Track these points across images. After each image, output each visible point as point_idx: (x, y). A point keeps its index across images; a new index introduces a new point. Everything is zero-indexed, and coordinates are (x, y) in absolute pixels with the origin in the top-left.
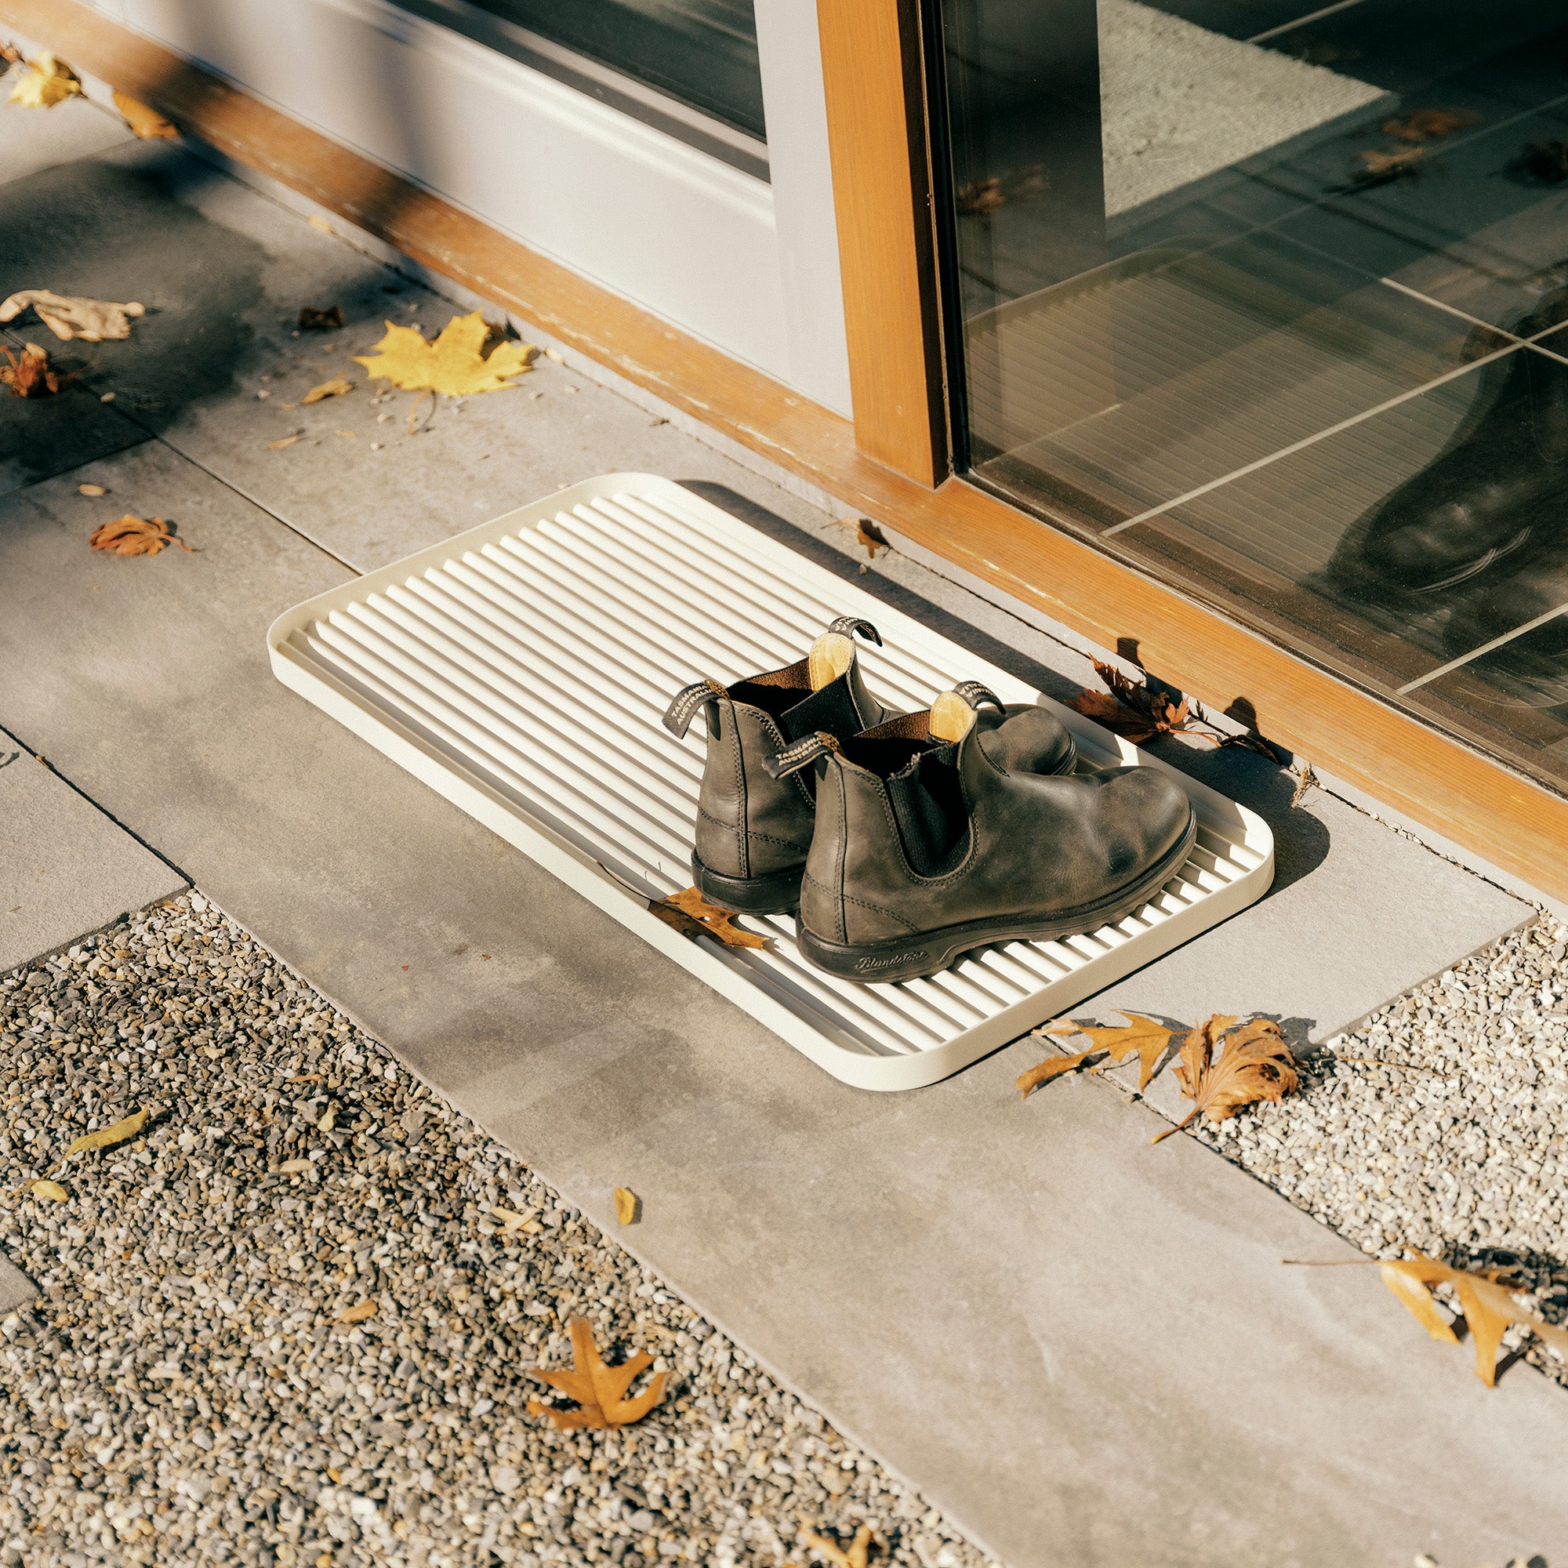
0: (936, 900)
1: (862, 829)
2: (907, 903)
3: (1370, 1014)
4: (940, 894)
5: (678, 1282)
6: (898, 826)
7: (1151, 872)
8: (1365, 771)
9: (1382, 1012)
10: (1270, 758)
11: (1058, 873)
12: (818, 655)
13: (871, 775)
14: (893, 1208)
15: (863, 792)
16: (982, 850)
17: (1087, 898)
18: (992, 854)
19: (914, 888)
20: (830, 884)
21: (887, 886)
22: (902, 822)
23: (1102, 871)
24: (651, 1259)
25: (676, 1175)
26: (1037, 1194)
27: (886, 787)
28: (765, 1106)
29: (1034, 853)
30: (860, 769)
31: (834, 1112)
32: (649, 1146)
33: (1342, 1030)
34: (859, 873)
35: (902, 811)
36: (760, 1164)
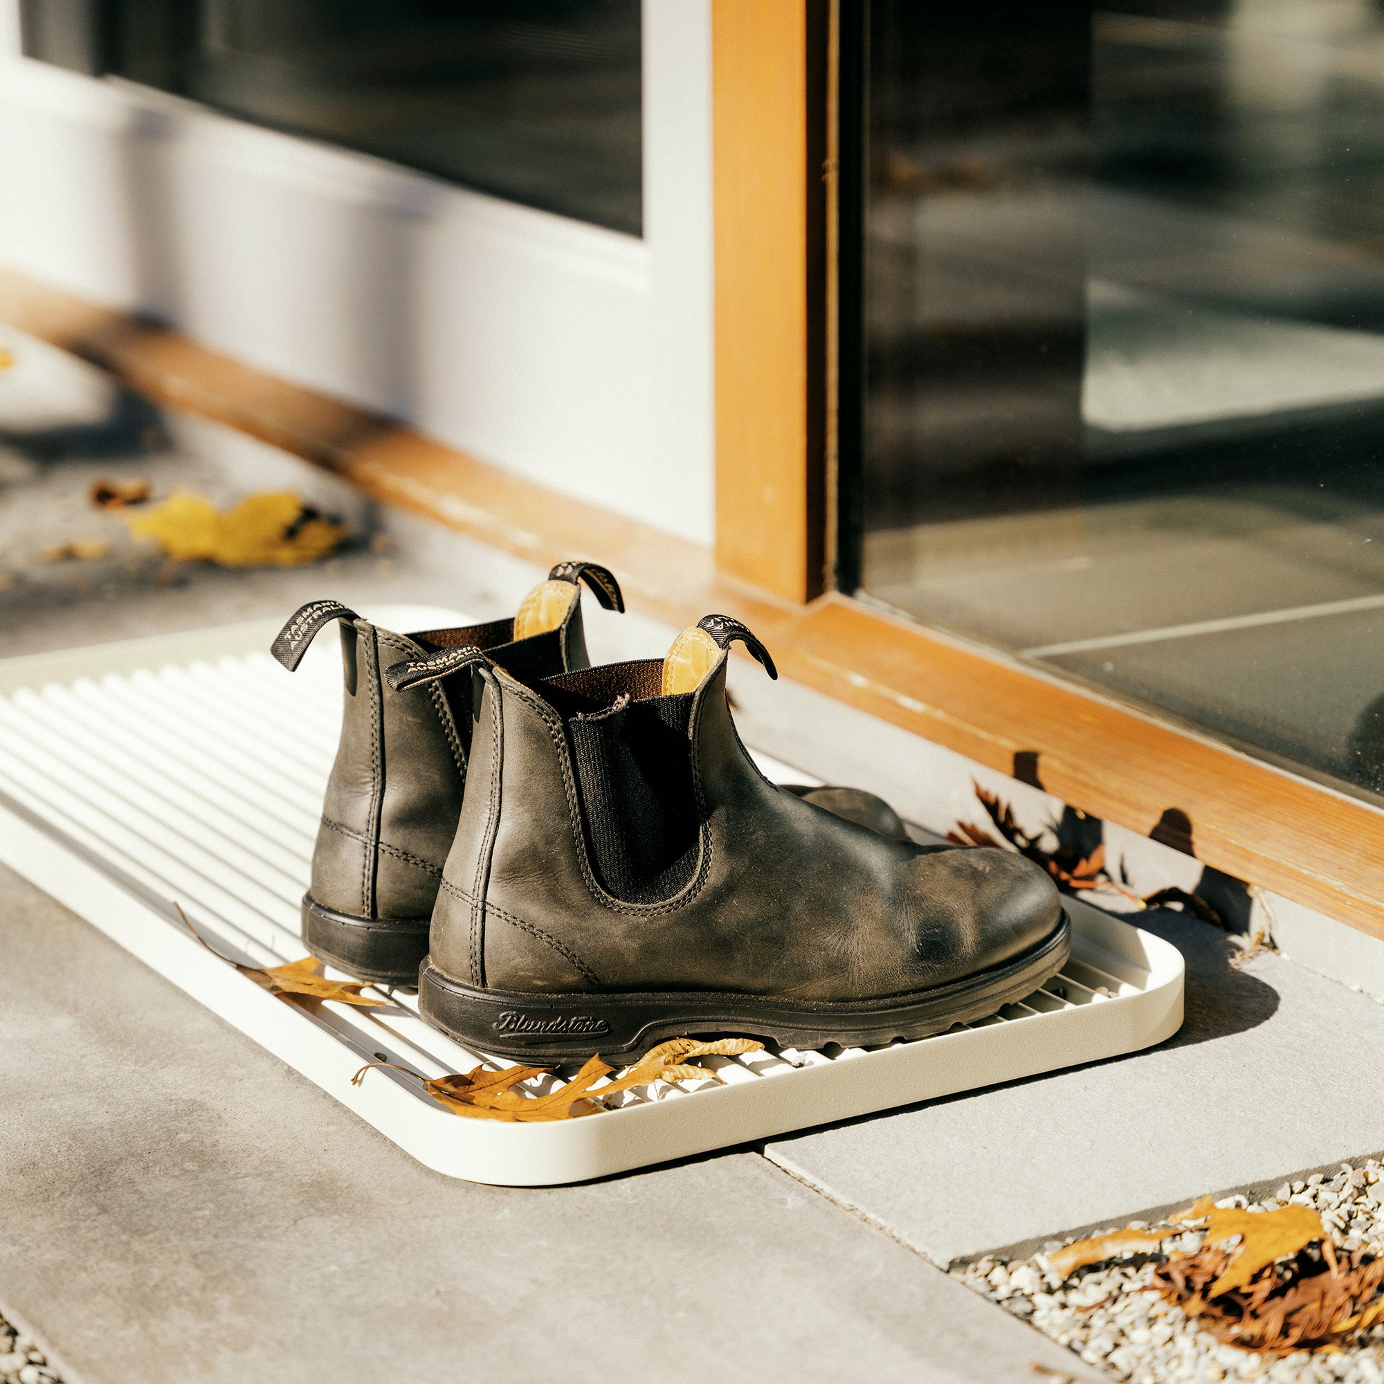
0: (628, 935)
1: (525, 795)
2: (581, 929)
3: (1289, 1179)
4: (637, 927)
5: (65, 1354)
6: (581, 802)
7: (983, 977)
8: (1337, 884)
9: (1311, 1181)
10: (1214, 923)
11: (832, 940)
12: (530, 614)
13: (542, 703)
14: (445, 1308)
15: (529, 731)
16: (715, 877)
17: (874, 989)
18: (728, 889)
19: (598, 912)
20: (469, 888)
21: (554, 897)
22: (589, 797)
23: (901, 953)
24: (37, 1325)
25: (128, 1243)
26: (681, 1314)
27: (567, 729)
28: (302, 1185)
29: (799, 906)
30: (529, 692)
31: (405, 1201)
32: (104, 1210)
33: (1238, 1190)
34: (516, 870)
35: (589, 777)
36: (262, 1244)
